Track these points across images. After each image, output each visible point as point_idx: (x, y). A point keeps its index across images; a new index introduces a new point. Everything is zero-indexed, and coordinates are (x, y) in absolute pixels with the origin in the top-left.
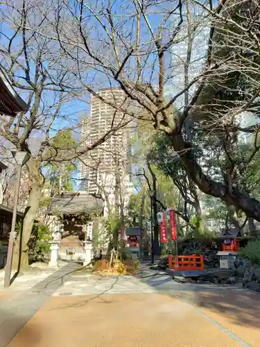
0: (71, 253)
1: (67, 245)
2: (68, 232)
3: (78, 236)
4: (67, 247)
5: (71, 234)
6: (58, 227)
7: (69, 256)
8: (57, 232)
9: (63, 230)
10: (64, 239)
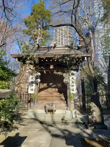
0: (51, 111)
1: (46, 99)
2: (45, 85)
3: (57, 90)
4: (45, 103)
5: (49, 86)
6: (34, 77)
7: (49, 114)
8: (32, 82)
9: (39, 80)
10: (42, 93)
